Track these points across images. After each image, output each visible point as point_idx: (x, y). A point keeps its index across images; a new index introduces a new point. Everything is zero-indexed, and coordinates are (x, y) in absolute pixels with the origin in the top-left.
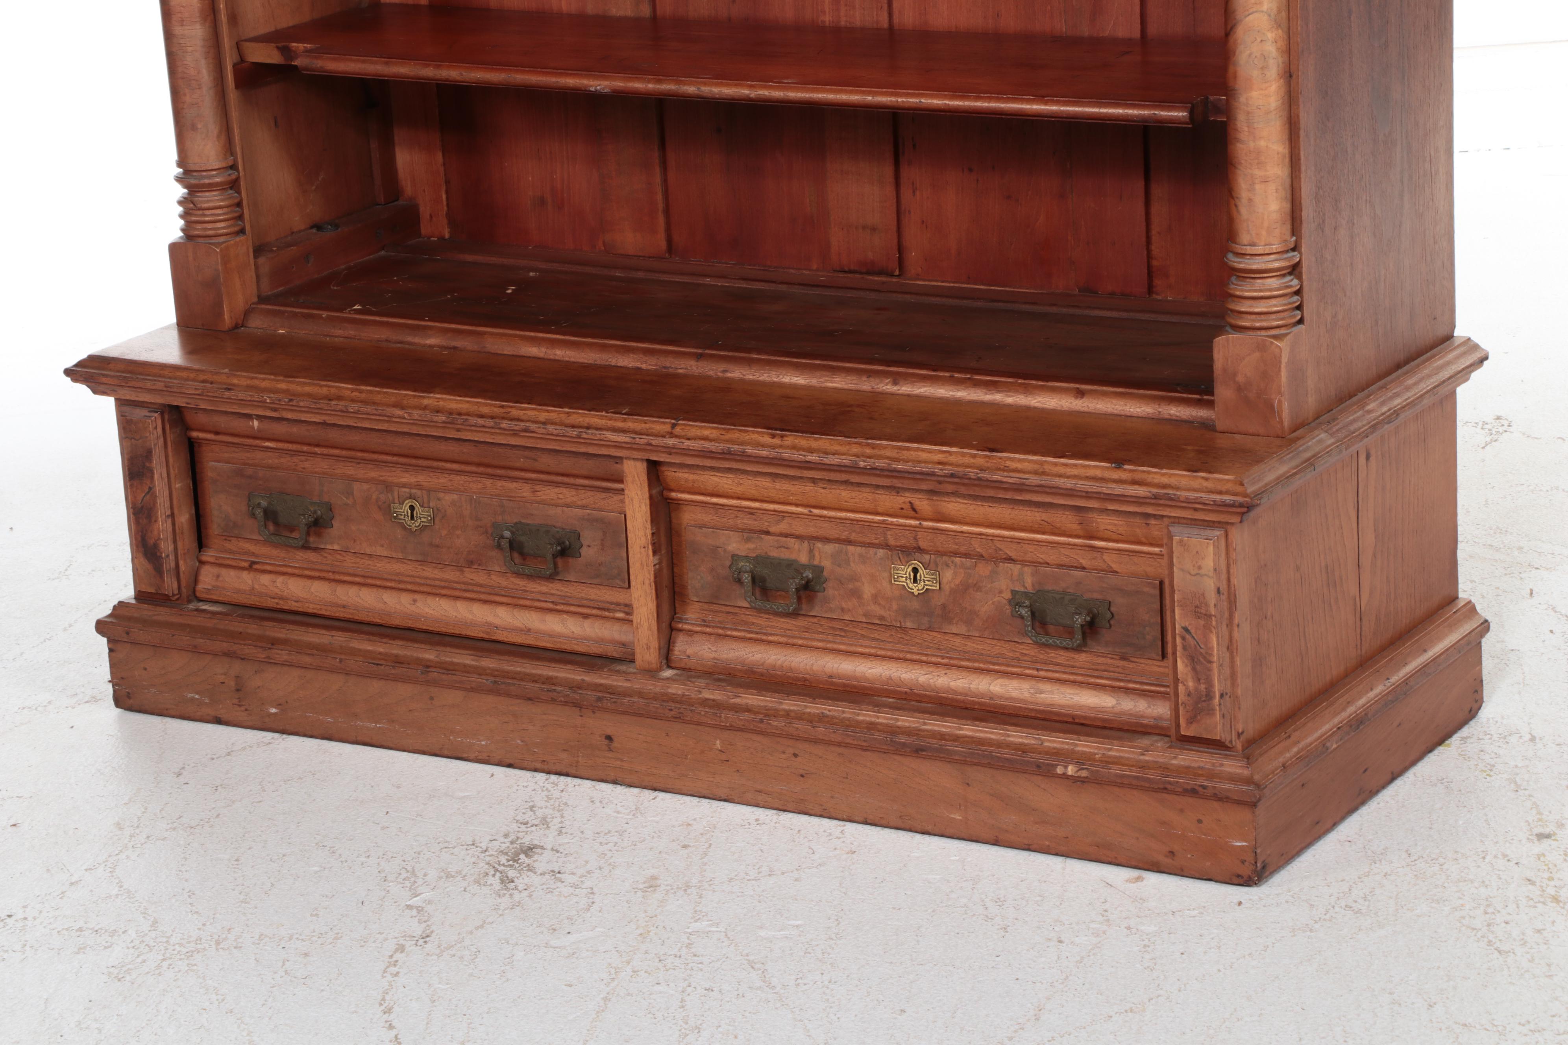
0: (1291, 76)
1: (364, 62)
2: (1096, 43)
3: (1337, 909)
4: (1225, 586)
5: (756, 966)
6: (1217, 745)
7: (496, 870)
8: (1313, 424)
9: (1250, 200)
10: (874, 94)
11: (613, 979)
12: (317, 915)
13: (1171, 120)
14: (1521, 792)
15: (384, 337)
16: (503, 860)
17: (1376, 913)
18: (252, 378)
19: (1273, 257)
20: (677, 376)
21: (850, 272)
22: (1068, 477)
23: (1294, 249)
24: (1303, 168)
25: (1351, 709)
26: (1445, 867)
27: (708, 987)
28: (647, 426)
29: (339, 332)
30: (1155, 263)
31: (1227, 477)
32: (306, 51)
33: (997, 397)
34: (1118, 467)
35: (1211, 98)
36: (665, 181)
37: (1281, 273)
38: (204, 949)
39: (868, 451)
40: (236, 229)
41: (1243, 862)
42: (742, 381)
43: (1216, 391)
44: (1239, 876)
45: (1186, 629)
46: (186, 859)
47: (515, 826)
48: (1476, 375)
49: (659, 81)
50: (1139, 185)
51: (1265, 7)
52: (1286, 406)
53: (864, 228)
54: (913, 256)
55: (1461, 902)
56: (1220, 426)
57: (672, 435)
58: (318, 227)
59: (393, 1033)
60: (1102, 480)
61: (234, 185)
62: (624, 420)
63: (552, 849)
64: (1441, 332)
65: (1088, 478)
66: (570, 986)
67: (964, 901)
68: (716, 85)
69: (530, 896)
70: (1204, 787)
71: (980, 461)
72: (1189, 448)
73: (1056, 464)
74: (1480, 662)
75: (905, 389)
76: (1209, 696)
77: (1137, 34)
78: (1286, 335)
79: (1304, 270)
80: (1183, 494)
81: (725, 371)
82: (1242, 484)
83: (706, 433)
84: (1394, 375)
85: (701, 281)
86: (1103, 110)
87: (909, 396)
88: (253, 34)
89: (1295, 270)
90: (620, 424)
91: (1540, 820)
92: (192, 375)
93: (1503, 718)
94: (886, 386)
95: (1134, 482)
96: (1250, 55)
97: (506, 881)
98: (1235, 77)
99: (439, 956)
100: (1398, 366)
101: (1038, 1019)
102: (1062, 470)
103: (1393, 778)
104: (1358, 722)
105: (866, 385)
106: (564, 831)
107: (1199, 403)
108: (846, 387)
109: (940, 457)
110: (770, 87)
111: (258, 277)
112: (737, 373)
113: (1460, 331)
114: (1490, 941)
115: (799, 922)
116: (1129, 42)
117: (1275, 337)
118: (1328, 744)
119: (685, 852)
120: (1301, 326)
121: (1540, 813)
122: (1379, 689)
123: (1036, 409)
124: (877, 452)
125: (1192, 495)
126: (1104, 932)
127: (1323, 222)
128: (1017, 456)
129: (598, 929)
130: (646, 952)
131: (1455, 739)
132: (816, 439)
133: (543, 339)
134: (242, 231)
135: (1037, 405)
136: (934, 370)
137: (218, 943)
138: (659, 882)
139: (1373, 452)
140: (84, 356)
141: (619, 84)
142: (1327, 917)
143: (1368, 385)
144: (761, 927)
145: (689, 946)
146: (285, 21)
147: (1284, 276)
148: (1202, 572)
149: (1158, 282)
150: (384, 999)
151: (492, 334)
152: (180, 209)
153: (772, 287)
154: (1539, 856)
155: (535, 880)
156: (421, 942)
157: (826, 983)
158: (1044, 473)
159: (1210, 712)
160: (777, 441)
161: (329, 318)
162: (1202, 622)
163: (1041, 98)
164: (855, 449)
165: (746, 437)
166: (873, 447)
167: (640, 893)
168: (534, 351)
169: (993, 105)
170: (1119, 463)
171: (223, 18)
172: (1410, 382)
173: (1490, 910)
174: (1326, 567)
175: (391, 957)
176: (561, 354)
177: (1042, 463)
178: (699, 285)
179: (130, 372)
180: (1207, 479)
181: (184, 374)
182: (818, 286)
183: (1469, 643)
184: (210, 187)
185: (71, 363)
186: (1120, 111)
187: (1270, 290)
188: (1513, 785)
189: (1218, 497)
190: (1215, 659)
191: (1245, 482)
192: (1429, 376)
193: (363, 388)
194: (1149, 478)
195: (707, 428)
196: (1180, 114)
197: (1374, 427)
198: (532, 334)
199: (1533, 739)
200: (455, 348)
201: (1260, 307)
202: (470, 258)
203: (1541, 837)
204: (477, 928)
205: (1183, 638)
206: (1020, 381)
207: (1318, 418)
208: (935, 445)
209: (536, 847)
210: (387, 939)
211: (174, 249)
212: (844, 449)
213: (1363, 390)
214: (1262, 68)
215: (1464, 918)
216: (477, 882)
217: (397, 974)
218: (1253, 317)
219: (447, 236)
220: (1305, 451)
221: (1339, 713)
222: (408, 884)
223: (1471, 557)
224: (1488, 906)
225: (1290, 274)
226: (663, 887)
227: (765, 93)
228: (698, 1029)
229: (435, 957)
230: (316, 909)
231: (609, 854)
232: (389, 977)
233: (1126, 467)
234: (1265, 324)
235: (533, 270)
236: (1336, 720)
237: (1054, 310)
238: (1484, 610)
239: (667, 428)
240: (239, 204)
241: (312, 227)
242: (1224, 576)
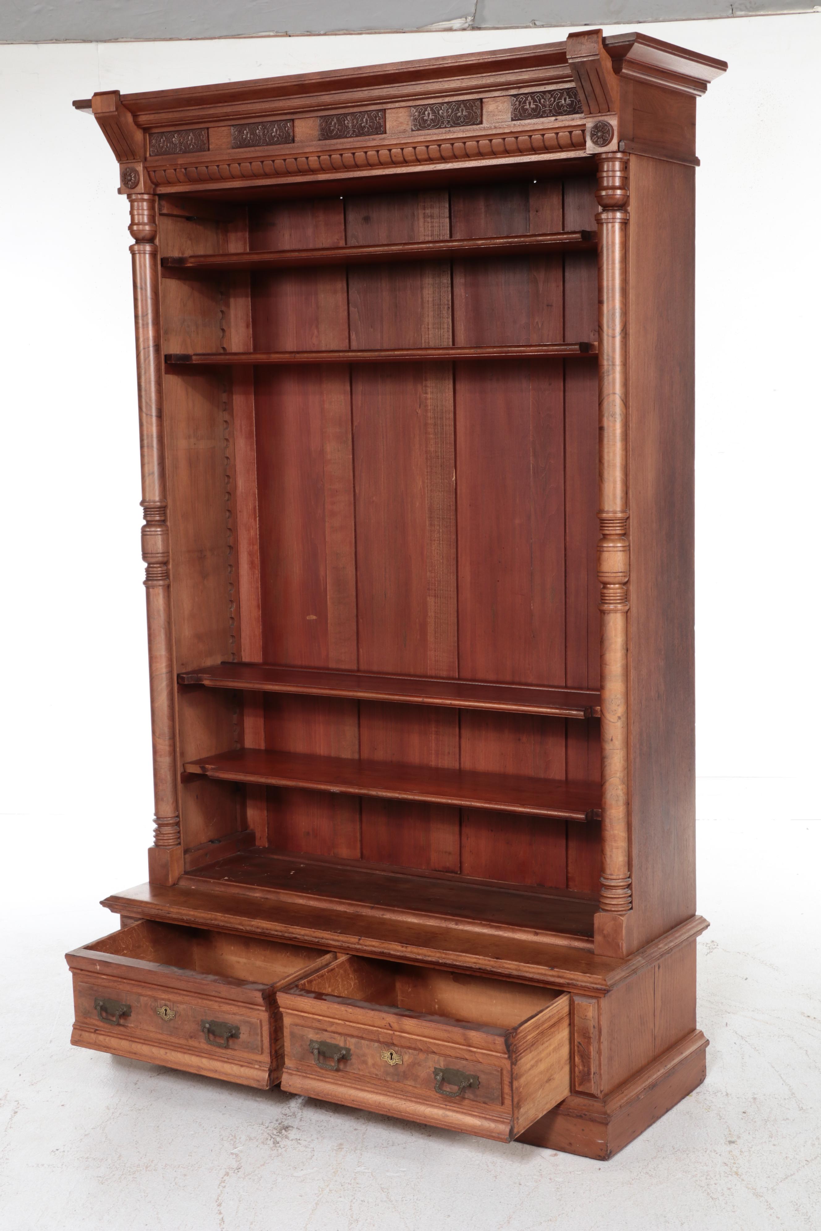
0: (628, 804)
1: (236, 774)
2: (547, 782)
3: (642, 1174)
4: (597, 1025)
5: (384, 1190)
6: (592, 1096)
7: (272, 1137)
8: (636, 953)
9: (611, 856)
10: (452, 799)
11: (320, 1194)
12: (191, 1156)
13: (578, 819)
14: (722, 1120)
15: (237, 892)
16: (275, 1132)
17: (659, 1177)
18: (179, 909)
19: (620, 880)
20: (362, 916)
21: (439, 871)
22: (530, 973)
23: (629, 877)
24: (633, 843)
25: (650, 1080)
26: (689, 1155)
27: (362, 1199)
28: (348, 939)
29: (218, 889)
30: (569, 875)
31: (599, 977)
32: (212, 769)
33: (500, 933)
34: (552, 970)
35: (595, 810)
36: (361, 828)
37: (623, 888)
38: (141, 1170)
39: (444, 956)
40: (177, 843)
41: (602, 1150)
42: (390, 920)
43: (595, 937)
44: (599, 1156)
45: (579, 1043)
46: (135, 1125)
47: (281, 1116)
48: (704, 933)
49: (361, 789)
50: (564, 842)
51: (618, 775)
52: (624, 945)
53: (446, 852)
54: (466, 865)
55: (696, 1173)
56: (596, 952)
57: (358, 944)
58: (212, 841)
59: (221, 1216)
60: (545, 975)
61: (177, 824)
62: (338, 936)
63: (297, 1128)
64: (690, 913)
65: (538, 974)
66: (301, 1196)
67: (478, 1162)
68: (385, 792)
69: (286, 1151)
70: (585, 1115)
71: (492, 963)
72: (583, 962)
73: (525, 967)
74: (705, 1058)
75: (461, 927)
76: (589, 1073)
77: (564, 778)
78: (625, 914)
79: (633, 887)
80: (579, 983)
81: (383, 915)
82: (605, 980)
83: (374, 943)
84: (670, 932)
85: (374, 872)
86: (549, 813)
87: (462, 930)
88: (190, 761)
89: (629, 886)
90: (336, 938)
91: (730, 1134)
92: (154, 906)
93: (714, 1084)
94: (452, 925)
95: (559, 977)
96: (612, 795)
97: (276, 1143)
98: (605, 803)
99: (244, 1178)
100: (672, 928)
101: (509, 1223)
102: (527, 969)
103: (667, 1111)
104: (653, 1086)
105: (444, 924)
106: (303, 1119)
107: (588, 941)
108: (435, 925)
109: (474, 960)
110: (408, 794)
111: (185, 863)
112: (388, 916)
113: (698, 913)
114: (708, 1193)
115: (404, 1169)
116: (560, 781)
117: (621, 915)
118: (640, 1096)
119: (355, 1132)
120: (631, 911)
121: (730, 1131)
122: (662, 1071)
123: (517, 939)
124: (447, 956)
125: (584, 984)
126: (540, 1181)
127: (642, 866)
128: (508, 962)
129: (315, 1169)
130: (336, 1181)
131: (694, 1093)
132: (421, 949)
133: (305, 897)
134: (180, 844)
135: (518, 938)
136: (474, 920)
137: (147, 1167)
138: (343, 1146)
139: (661, 965)
140: (108, 896)
141: (343, 789)
142: (638, 1177)
143: (660, 936)
144: (388, 1171)
145: (355, 1179)
146: (204, 755)
147: (625, 889)
148: (587, 1018)
149: (571, 883)
150: (218, 1199)
151: (283, 893)
152: (154, 834)
153: (405, 876)
154: (730, 1152)
155: (288, 1142)
156: (236, 1171)
157: (415, 1200)
158: (519, 970)
159: (589, 1080)
160: (404, 949)
161: (214, 882)
162: (586, 1040)
163: (523, 805)
164: (438, 955)
165: (391, 946)
166: (446, 954)
167: (334, 1152)
168: (301, 901)
169: (502, 807)
170: (552, 967)
171: (178, 754)
172: (677, 935)
173: (708, 1177)
174: (640, 1016)
175: (223, 1178)
176: (312, 903)
177: (519, 966)
178: (374, 874)
179: (127, 904)
180: (590, 977)
181: (150, 906)
182: (425, 877)
183: (700, 1050)
184: (167, 825)
185: (102, 899)
186: (556, 813)
187: (619, 895)
188: (719, 1117)
189: (595, 986)
190: (592, 1057)
191: (607, 979)
192: (685, 933)
193: (226, 915)
194: (565, 975)
195: (374, 941)
196: (582, 816)
197: (662, 956)
198: (300, 894)
199: (727, 1095)
200: (267, 898)
201: (614, 902)
202: (275, 857)
203: (731, 1142)
204: (261, 1166)
205: (578, 1047)
206: (511, 927)
207: (638, 950)
208: (473, 954)
209: (290, 1126)
210: (221, 1169)
211: (150, 851)
212: (433, 954)
213: (657, 938)
214: (617, 801)
215: (697, 1181)
216: (263, 1143)
217: (224, 1187)
218: (611, 906)
219: (267, 846)
220: (633, 965)
221: (645, 1082)
222: (232, 1142)
223: (701, 1006)
224: (708, 1175)
225: (627, 888)
226: (345, 1149)
227: (405, 796)
228: (357, 1221)
229: (242, 1179)
230: (191, 1153)
231: (322, 1131)
232: (221, 1188)
233: (555, 969)
234: (616, 909)
235: (302, 863)
236: (643, 1085)
237: (526, 893)
238: (707, 1035)
239: (357, 940)
240: (179, 832)
241: (209, 841)
242: (597, 1020)
